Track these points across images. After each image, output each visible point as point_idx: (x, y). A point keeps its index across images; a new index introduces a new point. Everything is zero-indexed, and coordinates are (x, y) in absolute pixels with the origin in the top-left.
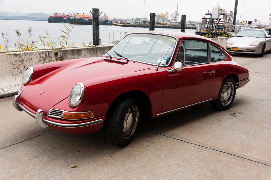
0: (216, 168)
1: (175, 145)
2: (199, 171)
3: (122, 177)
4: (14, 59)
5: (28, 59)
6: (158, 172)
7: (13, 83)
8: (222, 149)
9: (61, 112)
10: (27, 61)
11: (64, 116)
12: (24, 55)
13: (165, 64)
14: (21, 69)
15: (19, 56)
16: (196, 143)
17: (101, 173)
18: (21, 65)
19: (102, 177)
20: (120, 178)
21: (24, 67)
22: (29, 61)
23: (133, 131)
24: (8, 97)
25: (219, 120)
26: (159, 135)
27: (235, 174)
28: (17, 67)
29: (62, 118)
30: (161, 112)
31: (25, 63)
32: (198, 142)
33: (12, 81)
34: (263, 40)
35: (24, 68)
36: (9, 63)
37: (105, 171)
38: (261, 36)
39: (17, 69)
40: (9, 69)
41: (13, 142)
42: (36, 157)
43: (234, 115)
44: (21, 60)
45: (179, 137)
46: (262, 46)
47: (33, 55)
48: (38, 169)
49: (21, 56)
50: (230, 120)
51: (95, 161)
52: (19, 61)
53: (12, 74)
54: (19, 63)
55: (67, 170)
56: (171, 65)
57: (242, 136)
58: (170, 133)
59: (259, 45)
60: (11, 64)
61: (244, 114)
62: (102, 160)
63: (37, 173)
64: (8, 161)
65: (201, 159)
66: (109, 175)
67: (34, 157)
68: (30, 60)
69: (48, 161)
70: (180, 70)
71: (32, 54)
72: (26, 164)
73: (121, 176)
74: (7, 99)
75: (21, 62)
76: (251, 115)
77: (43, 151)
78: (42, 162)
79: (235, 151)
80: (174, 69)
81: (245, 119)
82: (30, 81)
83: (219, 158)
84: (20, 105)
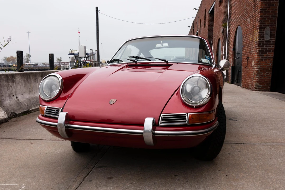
1: (248, 148)
11: (191, 121)
13: (210, 63)
29: (189, 124)
32: (257, 142)
43: (233, 120)
45: (236, 142)
50: (239, 123)
61: (237, 118)
82: (60, 94)
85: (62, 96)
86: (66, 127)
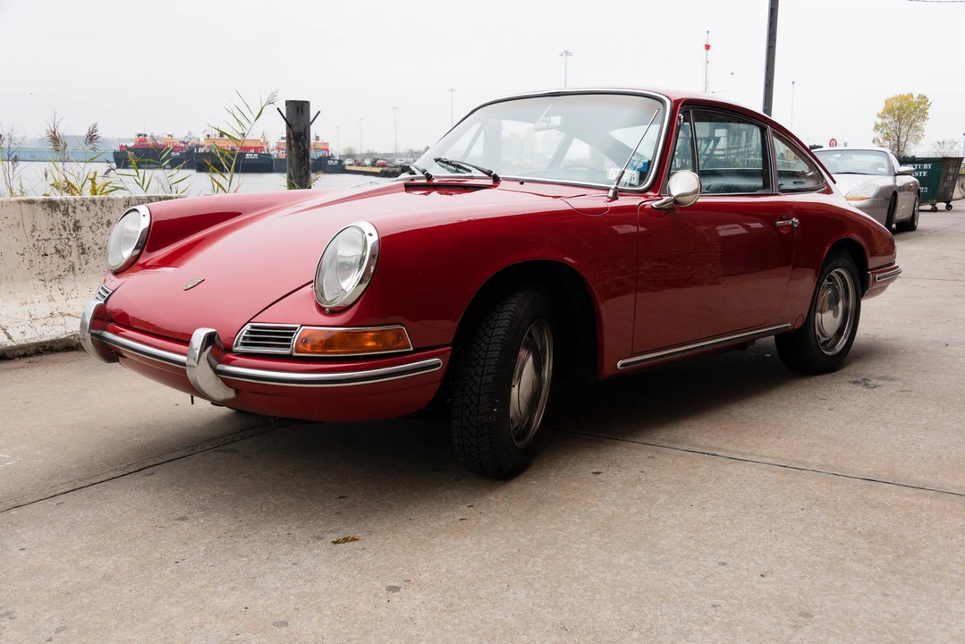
0: (874, 524)
1: (694, 468)
2: (815, 534)
3: (537, 564)
4: (44, 220)
5: (95, 222)
6: (663, 542)
7: (43, 309)
8: (868, 471)
9: (290, 332)
10: (94, 228)
11: (301, 346)
12: (82, 205)
13: (635, 182)
14: (71, 259)
15: (62, 208)
16: (769, 460)
17: (449, 553)
18: (70, 243)
19: (460, 566)
20: (529, 566)
21: (81, 251)
22: (101, 230)
23: (538, 419)
24: (25, 356)
25: (821, 397)
26: (623, 443)
27: (954, 540)
28: (58, 251)
29: (295, 354)
30: (633, 355)
31: (86, 236)
32: (773, 457)
33: (36, 301)
34: (888, 181)
35: (83, 253)
36: (28, 232)
37: (464, 547)
38: (879, 169)
39: (56, 256)
40: (27, 256)
41: (80, 480)
42: (183, 519)
43: (865, 383)
44: (72, 226)
45: (700, 446)
46: (887, 199)
47: (115, 210)
48: (201, 554)
49: (70, 209)
50: (859, 396)
51: (416, 521)
52: (65, 228)
53: (39, 274)
54: (65, 234)
55: (316, 552)
56: (659, 185)
57: (923, 437)
58: (662, 435)
59: (876, 196)
60: (36, 238)
61: (899, 379)
62: (443, 515)
63: (205, 563)
64: (75, 537)
65: (807, 503)
66: (483, 559)
67: (177, 520)
68: (105, 226)
69: (233, 528)
70: (690, 200)
71: (110, 204)
72: (151, 541)
73: (532, 559)
74: (24, 362)
75: (72, 232)
76: (925, 381)
77: (207, 501)
78: (214, 534)
79: (922, 477)
80: (670, 195)
81: (913, 394)
82: (138, 257)
83: (869, 496)
84: (109, 335)
85: (141, 261)
86: (93, 334)
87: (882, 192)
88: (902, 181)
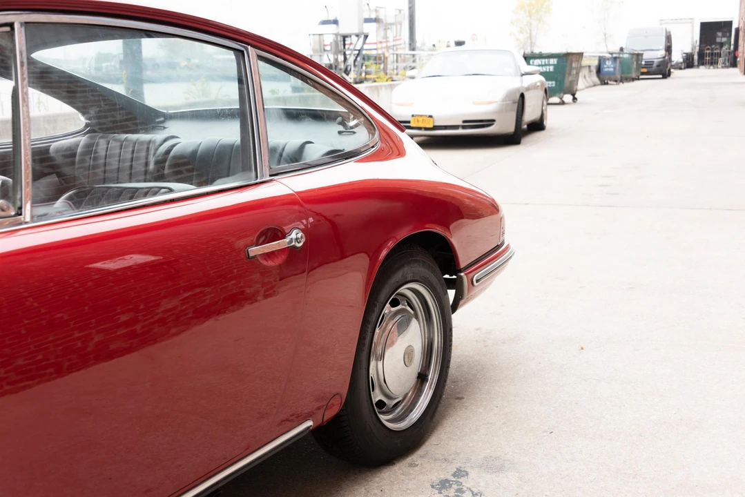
38: (506, 70)
59: (504, 100)
61: (513, 465)
76: (553, 468)
87: (509, 95)
88: (529, 81)
